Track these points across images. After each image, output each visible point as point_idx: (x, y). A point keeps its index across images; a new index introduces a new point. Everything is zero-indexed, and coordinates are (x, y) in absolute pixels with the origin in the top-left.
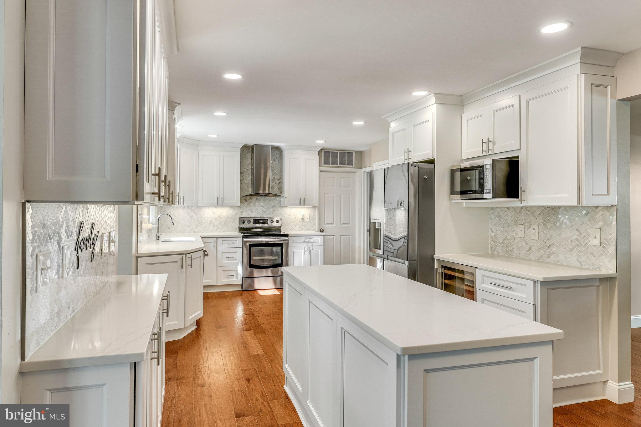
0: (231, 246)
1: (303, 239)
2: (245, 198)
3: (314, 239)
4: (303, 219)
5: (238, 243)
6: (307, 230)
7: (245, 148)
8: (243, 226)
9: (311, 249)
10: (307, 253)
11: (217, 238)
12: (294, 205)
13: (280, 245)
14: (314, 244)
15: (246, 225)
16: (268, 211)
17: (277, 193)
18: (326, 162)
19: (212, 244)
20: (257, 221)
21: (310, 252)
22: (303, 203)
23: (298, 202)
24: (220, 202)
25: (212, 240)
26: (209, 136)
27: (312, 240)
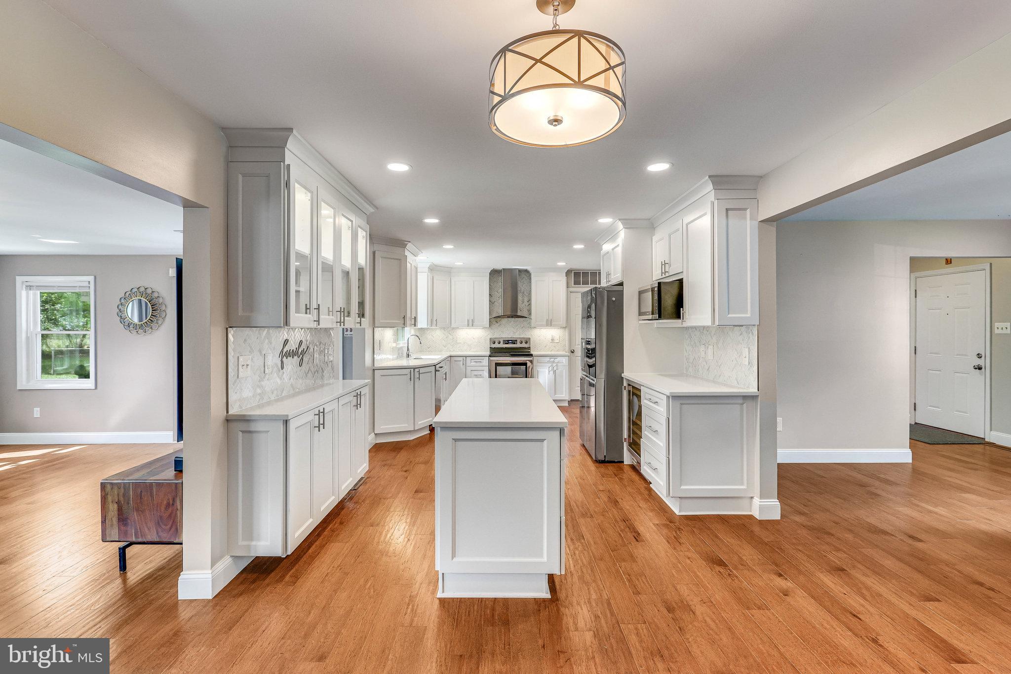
0: (478, 364)
1: (547, 359)
2: (495, 319)
3: (559, 359)
4: (553, 340)
5: (485, 361)
6: (558, 351)
7: (494, 273)
8: (493, 346)
9: (555, 368)
10: (552, 372)
11: (466, 357)
12: (541, 326)
13: (525, 364)
14: (559, 365)
15: (497, 345)
16: (518, 332)
17: (525, 314)
18: (577, 283)
19: (462, 363)
20: (507, 342)
21: (555, 372)
22: (549, 323)
23: (545, 323)
24: (471, 324)
25: (461, 359)
26: (456, 264)
27: (556, 360)
